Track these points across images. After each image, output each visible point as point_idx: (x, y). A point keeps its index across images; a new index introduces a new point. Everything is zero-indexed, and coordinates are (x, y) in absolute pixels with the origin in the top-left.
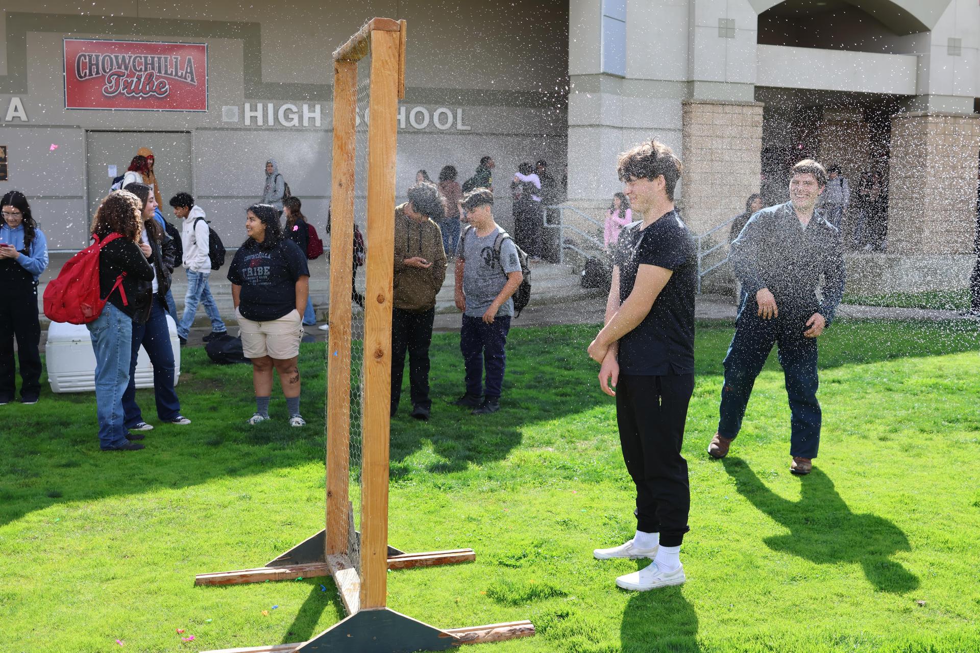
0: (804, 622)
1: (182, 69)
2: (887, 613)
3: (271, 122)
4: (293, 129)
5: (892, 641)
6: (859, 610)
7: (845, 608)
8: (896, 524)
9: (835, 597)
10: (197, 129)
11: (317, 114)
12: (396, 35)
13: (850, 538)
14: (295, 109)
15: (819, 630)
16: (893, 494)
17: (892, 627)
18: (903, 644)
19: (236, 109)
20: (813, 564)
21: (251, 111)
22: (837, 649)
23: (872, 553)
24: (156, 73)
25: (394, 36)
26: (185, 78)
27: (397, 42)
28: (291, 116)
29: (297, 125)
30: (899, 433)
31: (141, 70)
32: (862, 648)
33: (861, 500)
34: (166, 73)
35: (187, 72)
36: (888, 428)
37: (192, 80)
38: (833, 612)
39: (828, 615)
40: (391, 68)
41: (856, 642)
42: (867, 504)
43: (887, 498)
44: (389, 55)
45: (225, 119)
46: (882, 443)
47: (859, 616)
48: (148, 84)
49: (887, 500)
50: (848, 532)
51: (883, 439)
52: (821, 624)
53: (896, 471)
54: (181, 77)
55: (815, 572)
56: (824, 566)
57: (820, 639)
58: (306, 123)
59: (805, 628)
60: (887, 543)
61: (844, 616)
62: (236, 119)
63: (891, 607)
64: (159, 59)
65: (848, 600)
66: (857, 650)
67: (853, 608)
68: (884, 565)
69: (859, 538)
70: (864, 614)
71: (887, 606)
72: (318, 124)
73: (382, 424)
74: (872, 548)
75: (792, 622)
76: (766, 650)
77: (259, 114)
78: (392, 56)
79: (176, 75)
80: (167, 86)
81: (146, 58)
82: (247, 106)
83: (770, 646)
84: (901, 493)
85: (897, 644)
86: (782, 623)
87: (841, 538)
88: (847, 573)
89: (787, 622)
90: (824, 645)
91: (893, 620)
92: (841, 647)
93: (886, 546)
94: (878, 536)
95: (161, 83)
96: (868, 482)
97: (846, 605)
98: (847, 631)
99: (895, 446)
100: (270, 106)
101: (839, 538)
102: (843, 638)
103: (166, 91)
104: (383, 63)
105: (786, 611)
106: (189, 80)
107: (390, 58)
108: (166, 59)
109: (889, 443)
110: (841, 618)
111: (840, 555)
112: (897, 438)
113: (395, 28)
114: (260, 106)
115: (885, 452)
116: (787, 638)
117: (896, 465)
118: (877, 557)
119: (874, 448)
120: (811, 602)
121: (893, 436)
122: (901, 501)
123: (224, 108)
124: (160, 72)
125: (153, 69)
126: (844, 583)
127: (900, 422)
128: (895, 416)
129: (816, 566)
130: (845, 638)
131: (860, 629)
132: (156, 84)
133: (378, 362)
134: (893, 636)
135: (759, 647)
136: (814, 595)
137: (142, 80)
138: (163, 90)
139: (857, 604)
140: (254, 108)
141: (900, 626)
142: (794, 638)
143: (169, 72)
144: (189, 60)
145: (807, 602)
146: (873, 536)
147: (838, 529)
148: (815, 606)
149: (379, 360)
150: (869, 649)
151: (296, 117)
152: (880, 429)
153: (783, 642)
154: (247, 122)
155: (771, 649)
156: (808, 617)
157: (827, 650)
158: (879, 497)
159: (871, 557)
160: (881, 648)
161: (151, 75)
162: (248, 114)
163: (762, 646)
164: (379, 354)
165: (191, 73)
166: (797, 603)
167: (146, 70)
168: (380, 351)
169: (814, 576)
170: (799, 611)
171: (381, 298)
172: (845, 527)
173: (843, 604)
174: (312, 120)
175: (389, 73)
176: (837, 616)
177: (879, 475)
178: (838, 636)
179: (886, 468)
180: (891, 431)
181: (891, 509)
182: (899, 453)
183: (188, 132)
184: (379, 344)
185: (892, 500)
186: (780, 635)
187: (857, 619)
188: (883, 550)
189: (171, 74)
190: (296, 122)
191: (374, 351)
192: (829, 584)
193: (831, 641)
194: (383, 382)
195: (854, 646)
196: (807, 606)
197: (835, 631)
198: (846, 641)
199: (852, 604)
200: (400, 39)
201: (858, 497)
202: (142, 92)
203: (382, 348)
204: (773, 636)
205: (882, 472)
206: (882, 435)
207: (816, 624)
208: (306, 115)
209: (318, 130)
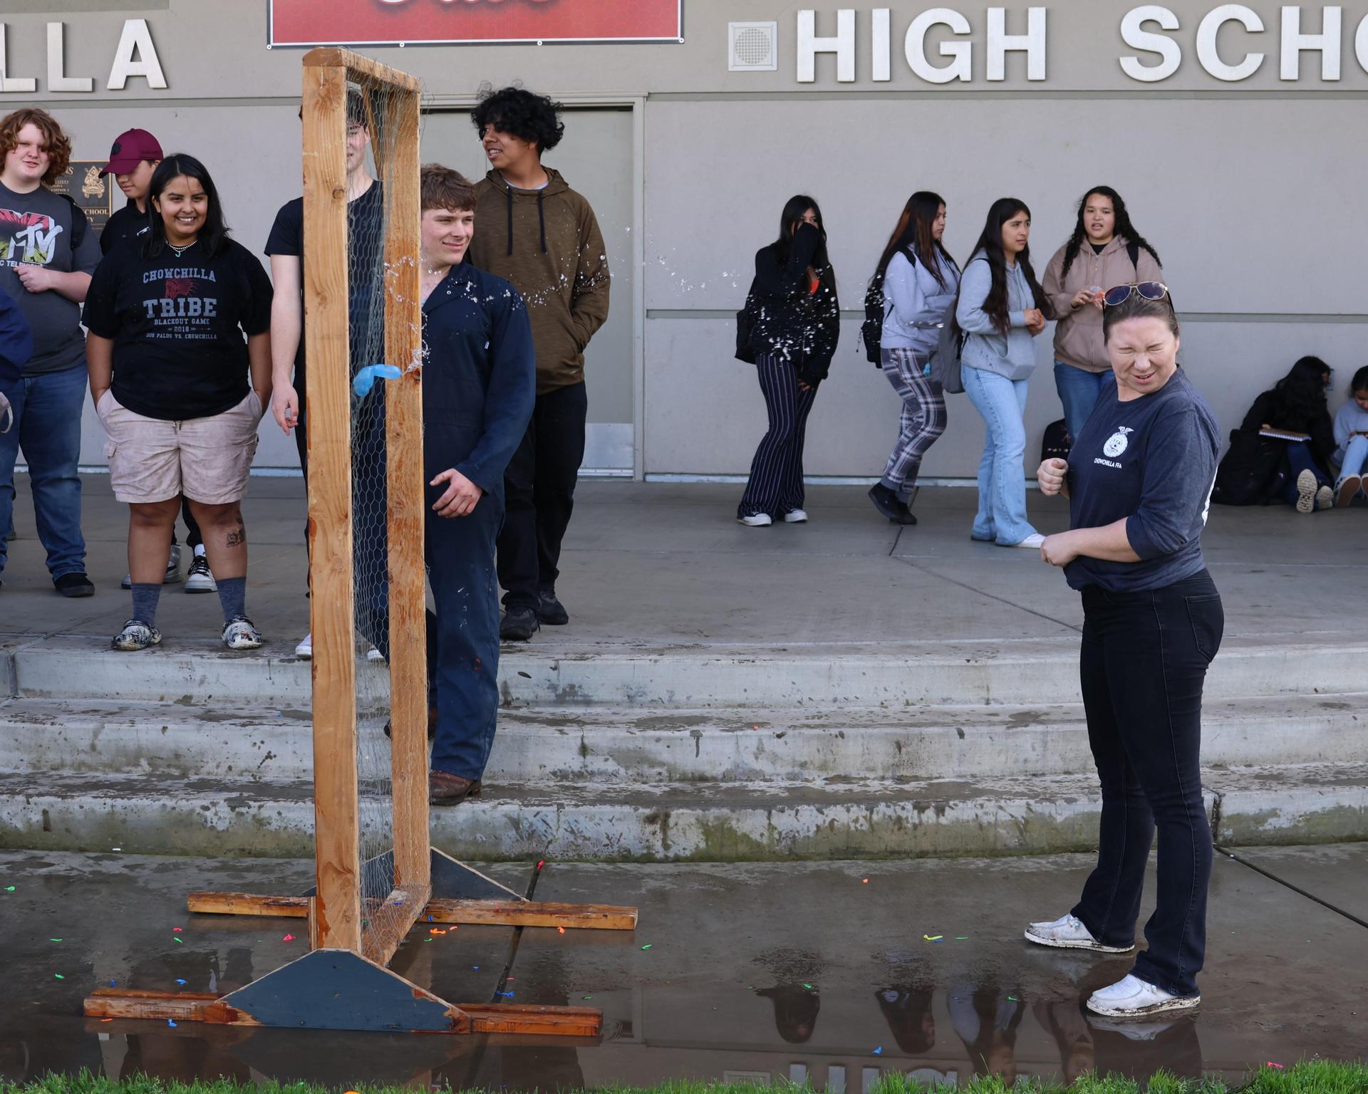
3: (881, 70)
4: (952, 91)
10: (650, 97)
11: (1035, 42)
14: (961, 25)
19: (769, 30)
21: (818, 34)
28: (946, 48)
29: (966, 76)
45: (735, 63)
58: (995, 71)
62: (770, 62)
72: (1036, 69)
77: (844, 44)
82: (806, 20)
100: (882, 19)
114: (847, 20)
140: (827, 27)
151: (963, 50)
154: (806, 71)
162: (808, 44)
174: (1015, 57)
183: (628, 109)
190: (962, 67)
208: (998, 42)
209: (1037, 92)
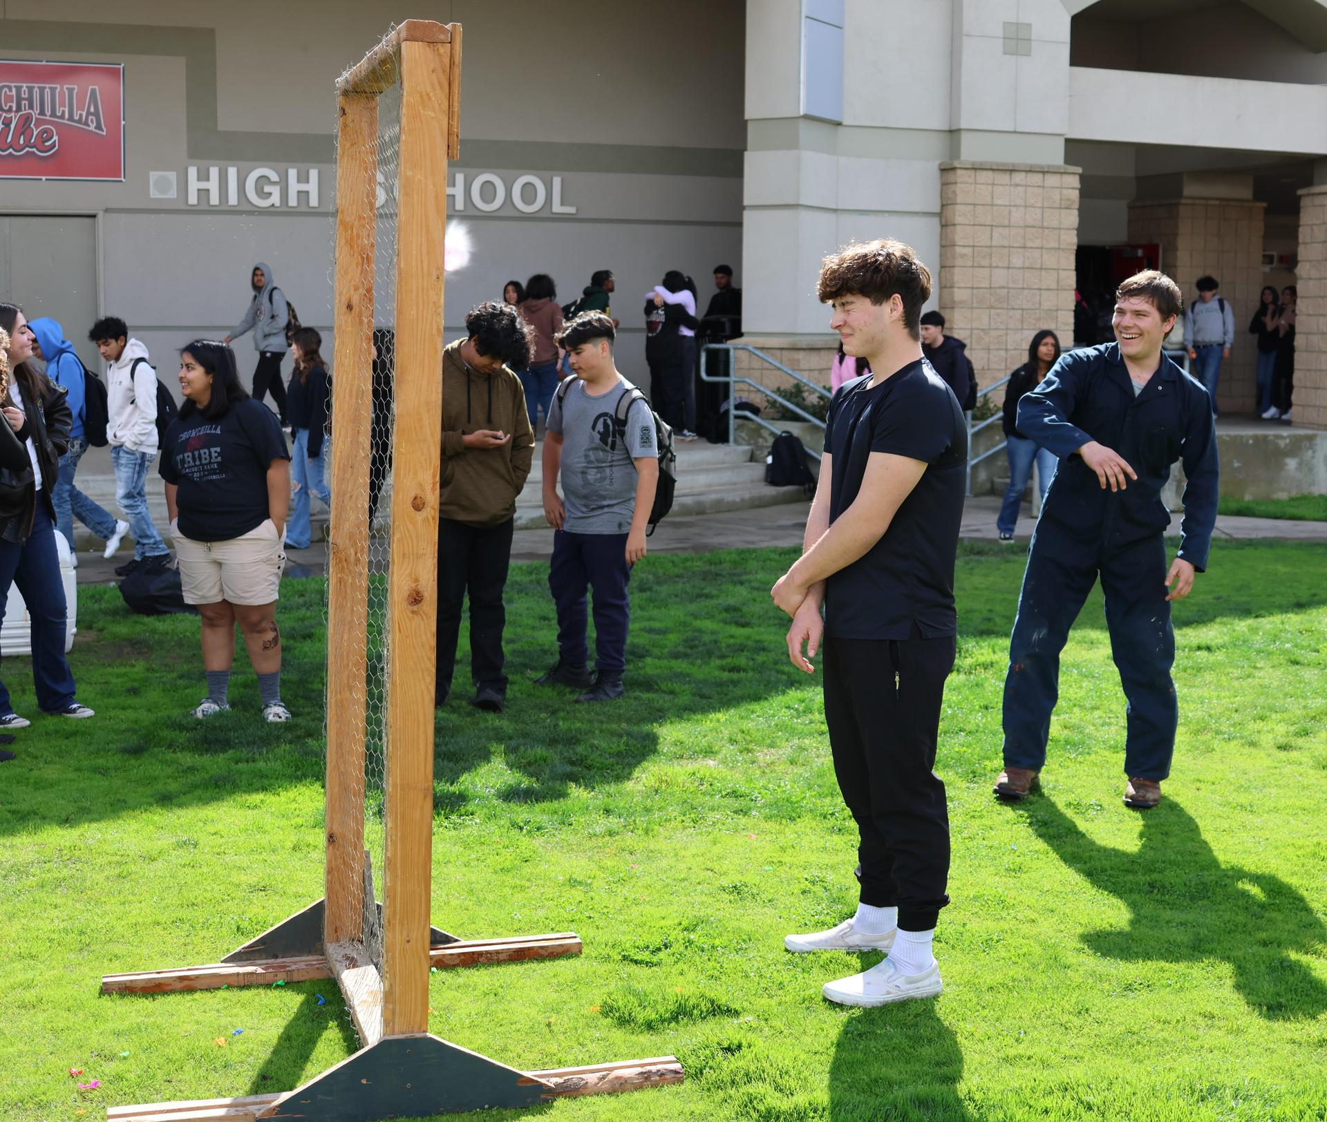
0: (1146, 1062)
1: (81, 108)
2: (1289, 1047)
3: (233, 198)
4: (271, 212)
5: (1298, 1095)
6: (1241, 1041)
7: (1216, 1037)
8: (1305, 894)
9: (1199, 1020)
10: (106, 211)
11: (312, 187)
12: (444, 50)
13: (1226, 918)
14: (274, 177)
15: (1173, 1077)
16: (1300, 843)
17: (1299, 1071)
18: (1316, 1101)
19: (172, 176)
20: (1162, 964)
21: (199, 180)
22: (1203, 1109)
23: (1265, 944)
24: (35, 114)
25: (442, 51)
26: (86, 124)
27: (447, 61)
28: (267, 189)
29: (278, 204)
30: (1311, 738)
31: (10, 110)
32: (1246, 1106)
33: (1245, 852)
34: (53, 114)
35: (89, 113)
36: (1292, 729)
37: (98, 127)
38: (1197, 1044)
39: (1188, 1050)
40: (437, 107)
41: (1235, 1097)
42: (1256, 859)
43: (1291, 849)
44: (432, 85)
45: (154, 194)
46: (1283, 755)
47: (1241, 1053)
48: (23, 133)
49: (1290, 852)
50: (1222, 907)
51: (1283, 748)
52: (1176, 1065)
53: (1307, 803)
54: (79, 121)
55: (1166, 975)
56: (1182, 967)
57: (1174, 1090)
58: (293, 202)
59: (1149, 1073)
60: (1290, 927)
61: (1216, 1052)
62: (173, 194)
63: (1297, 1036)
64: (42, 90)
65: (1222, 1024)
66: (1238, 1111)
67: (1230, 1037)
68: (1285, 964)
69: (1241, 918)
70: (1250, 1048)
71: (1289, 1035)
72: (314, 202)
73: (421, 719)
74: (1263, 935)
75: (1126, 1061)
76: (1081, 1109)
77: (213, 185)
78: (437, 87)
79: (71, 118)
80: (55, 138)
81: (19, 89)
82: (192, 172)
83: (1088, 1103)
84: (1315, 840)
85: (1307, 1100)
86: (1108, 1063)
87: (1210, 918)
88: (1220, 978)
89: (1118, 1061)
90: (1181, 1101)
91: (1300, 1058)
92: (1210, 1105)
93: (1289, 931)
94: (1274, 915)
95: (45, 131)
96: (1257, 821)
97: (1219, 1033)
98: (1220, 1078)
99: (1304, 760)
100: (232, 172)
101: (1208, 918)
102: (1213, 1090)
103: (53, 145)
104: (421, 96)
105: (1116, 1043)
106: (92, 127)
107: (434, 89)
108: (53, 90)
109: (1294, 755)
110: (1210, 1056)
111: (1208, 947)
112: (1307, 746)
113: (442, 37)
114: (214, 172)
115: (1287, 770)
116: (1117, 1088)
117: (1306, 792)
118: (1272, 951)
119: (1268, 762)
120: (1159, 1027)
121: (1300, 741)
122: (1314, 855)
123: (154, 176)
124: (42, 112)
125: (31, 107)
126: (1216, 995)
127: (1314, 718)
128: (1305, 707)
129: (1167, 965)
130: (1217, 1089)
131: (1243, 1074)
132: (35, 133)
133: (413, 612)
134: (1299, 1086)
135: (1068, 1104)
136: (1164, 1015)
137: (13, 126)
138: (48, 144)
139: (1238, 1032)
140: (204, 176)
141: (1312, 1069)
142: (1129, 1089)
143: (59, 114)
144: (93, 91)
145: (1152, 1027)
146: (1267, 915)
147: (1206, 902)
148: (1165, 1034)
149: (415, 608)
150: (1258, 1108)
151: (276, 191)
152: (1279, 730)
153: (1110, 1096)
154: (193, 199)
155: (1090, 1108)
156: (1153, 1053)
157: (1187, 1110)
158: (1277, 848)
159: (1262, 951)
160: (1279, 1107)
161: (28, 118)
162: (194, 185)
163: (1074, 1103)
164: (416, 599)
165: (96, 114)
166: (1135, 1029)
167: (19, 109)
168: (418, 593)
169: (1164, 982)
170: (1138, 1043)
171: (418, 501)
172: (1218, 899)
173: (1214, 1032)
174: (304, 195)
175: (433, 114)
176: (1203, 1052)
177: (1276, 810)
178: (1206, 1085)
179: (1290, 797)
180: (1297, 734)
181: (1296, 869)
182: (1312, 772)
183: (94, 216)
184: (416, 580)
185: (1299, 853)
186: (1105, 1085)
187: (1238, 1057)
188: (1283, 938)
189: (62, 117)
190: (275, 199)
191: (406, 594)
192: (1189, 997)
193: (1192, 1094)
194: (423, 646)
195: (1233, 1103)
196: (1152, 1034)
197: (1200, 1078)
198: (1218, 1094)
199: (1230, 1032)
200: (452, 56)
201: (1240, 847)
202: (11, 147)
203: (420, 588)
204: (1093, 1086)
205: (1281, 804)
206: (1282, 741)
207: (1167, 1066)
208: (294, 186)
209: (314, 213)
